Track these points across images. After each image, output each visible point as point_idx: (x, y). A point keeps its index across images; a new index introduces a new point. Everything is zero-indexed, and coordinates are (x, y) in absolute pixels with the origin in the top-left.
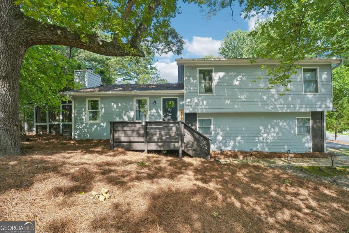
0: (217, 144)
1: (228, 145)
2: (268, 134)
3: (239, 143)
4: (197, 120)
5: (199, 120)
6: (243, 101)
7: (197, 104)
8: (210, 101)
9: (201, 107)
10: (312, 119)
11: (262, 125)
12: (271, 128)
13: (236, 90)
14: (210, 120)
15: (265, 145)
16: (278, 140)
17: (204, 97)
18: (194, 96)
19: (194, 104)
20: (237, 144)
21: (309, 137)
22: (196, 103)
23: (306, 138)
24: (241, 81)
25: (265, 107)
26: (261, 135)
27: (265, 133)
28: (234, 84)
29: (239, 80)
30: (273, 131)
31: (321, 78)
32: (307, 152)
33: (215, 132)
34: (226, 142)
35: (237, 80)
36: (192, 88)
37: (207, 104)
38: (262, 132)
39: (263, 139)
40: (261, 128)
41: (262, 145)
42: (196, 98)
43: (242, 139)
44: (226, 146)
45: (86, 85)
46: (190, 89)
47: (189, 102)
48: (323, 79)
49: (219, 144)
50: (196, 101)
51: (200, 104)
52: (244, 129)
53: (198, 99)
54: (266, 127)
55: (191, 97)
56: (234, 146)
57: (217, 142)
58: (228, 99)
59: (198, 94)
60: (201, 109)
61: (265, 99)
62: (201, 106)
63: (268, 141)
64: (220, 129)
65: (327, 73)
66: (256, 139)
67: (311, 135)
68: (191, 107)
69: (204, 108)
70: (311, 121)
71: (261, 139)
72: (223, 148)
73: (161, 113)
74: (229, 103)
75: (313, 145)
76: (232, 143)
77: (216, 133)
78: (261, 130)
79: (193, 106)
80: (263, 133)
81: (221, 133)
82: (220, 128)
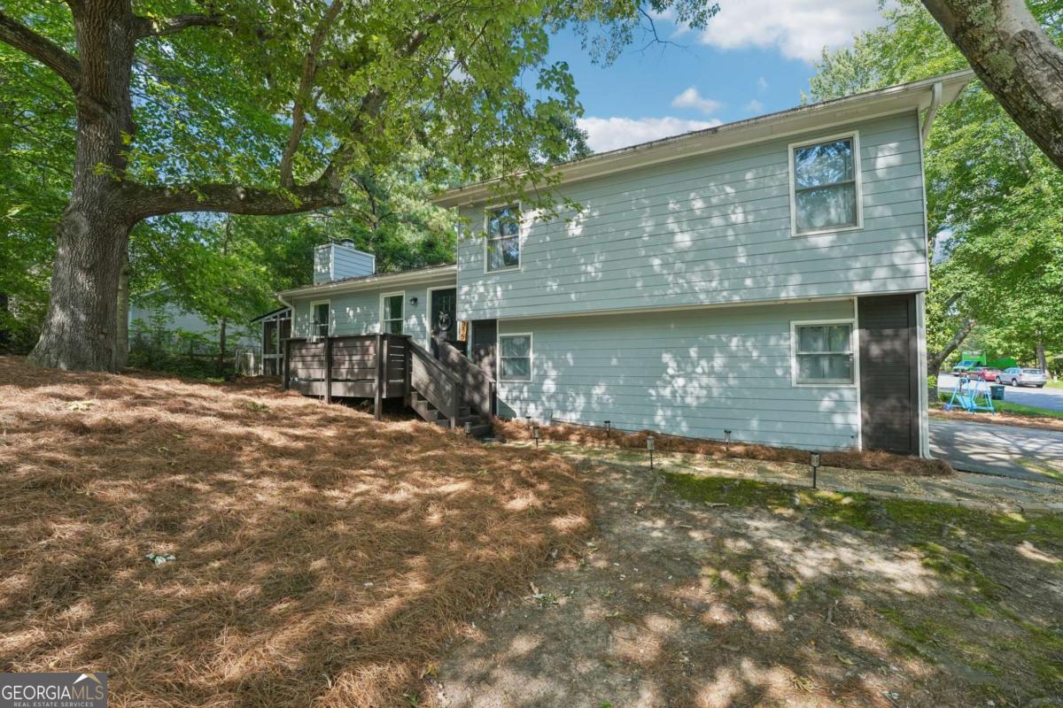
0: (543, 404)
1: (570, 408)
2: (689, 377)
3: (600, 401)
4: (498, 339)
5: (503, 340)
6: (594, 281)
7: (482, 297)
8: (510, 287)
9: (490, 305)
10: (860, 327)
11: (668, 350)
12: (700, 358)
13: (574, 250)
14: (528, 338)
15: (679, 412)
16: (723, 400)
17: (498, 278)
18: (477, 278)
19: (476, 298)
20: (595, 406)
21: (851, 391)
22: (481, 295)
23: (834, 395)
24: (589, 225)
25: (656, 293)
26: (665, 381)
27: (679, 376)
28: (570, 233)
29: (581, 221)
30: (707, 370)
31: (870, 170)
32: (843, 446)
33: (539, 370)
34: (565, 401)
35: (578, 223)
36: (473, 258)
37: (505, 297)
38: (671, 371)
39: (674, 393)
40: (667, 358)
41: (669, 413)
42: (481, 282)
43: (608, 391)
44: (564, 411)
45: (332, 275)
46: (469, 262)
47: (466, 294)
48: (881, 174)
49: (547, 404)
50: (481, 289)
51: (489, 297)
52: (614, 362)
53: (484, 285)
54: (682, 358)
55: (471, 281)
56: (587, 412)
57: (544, 398)
58: (554, 278)
59: (485, 272)
60: (490, 308)
61: (657, 269)
62: (492, 301)
63: (689, 400)
64: (550, 364)
65: (897, 148)
66: (651, 396)
67: (857, 384)
68: (471, 306)
69: (497, 305)
70: (856, 334)
71: (667, 392)
72: (557, 415)
73: (427, 323)
74: (555, 287)
75: (865, 423)
76: (581, 402)
77: (542, 373)
78: (668, 367)
79: (474, 304)
80: (672, 377)
81: (553, 373)
82: (552, 359)
